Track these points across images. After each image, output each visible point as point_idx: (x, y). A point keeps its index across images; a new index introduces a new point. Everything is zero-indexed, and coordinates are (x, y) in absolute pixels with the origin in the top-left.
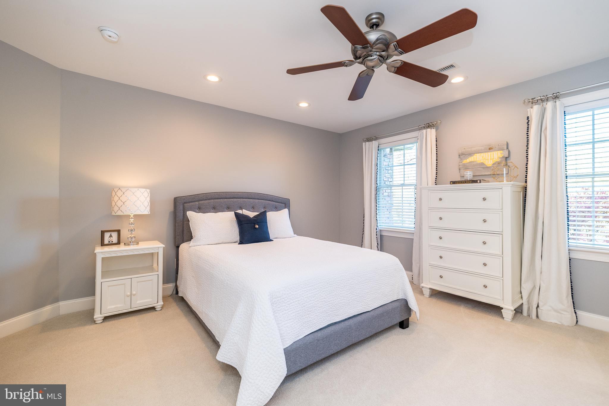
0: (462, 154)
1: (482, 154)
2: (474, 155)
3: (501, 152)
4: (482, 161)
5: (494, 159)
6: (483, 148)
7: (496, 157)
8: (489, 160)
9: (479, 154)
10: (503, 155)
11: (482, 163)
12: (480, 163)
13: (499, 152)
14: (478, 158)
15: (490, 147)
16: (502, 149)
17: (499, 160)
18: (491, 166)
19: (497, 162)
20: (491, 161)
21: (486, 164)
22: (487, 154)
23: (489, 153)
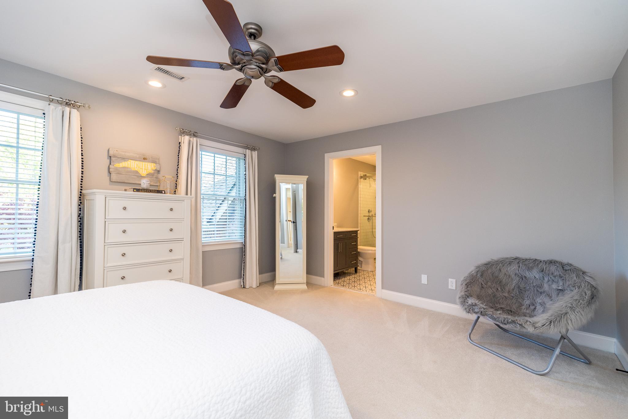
0: (114, 156)
1: (137, 162)
2: (128, 160)
3: (154, 164)
4: (136, 169)
5: (148, 170)
6: (138, 156)
7: (150, 169)
8: (144, 170)
9: (134, 161)
10: (156, 168)
11: (136, 171)
12: (134, 171)
13: (152, 164)
14: (133, 165)
15: (144, 157)
16: (155, 162)
17: (152, 172)
18: (145, 176)
19: (150, 173)
20: (145, 171)
21: (141, 173)
22: (141, 163)
23: (144, 163)
